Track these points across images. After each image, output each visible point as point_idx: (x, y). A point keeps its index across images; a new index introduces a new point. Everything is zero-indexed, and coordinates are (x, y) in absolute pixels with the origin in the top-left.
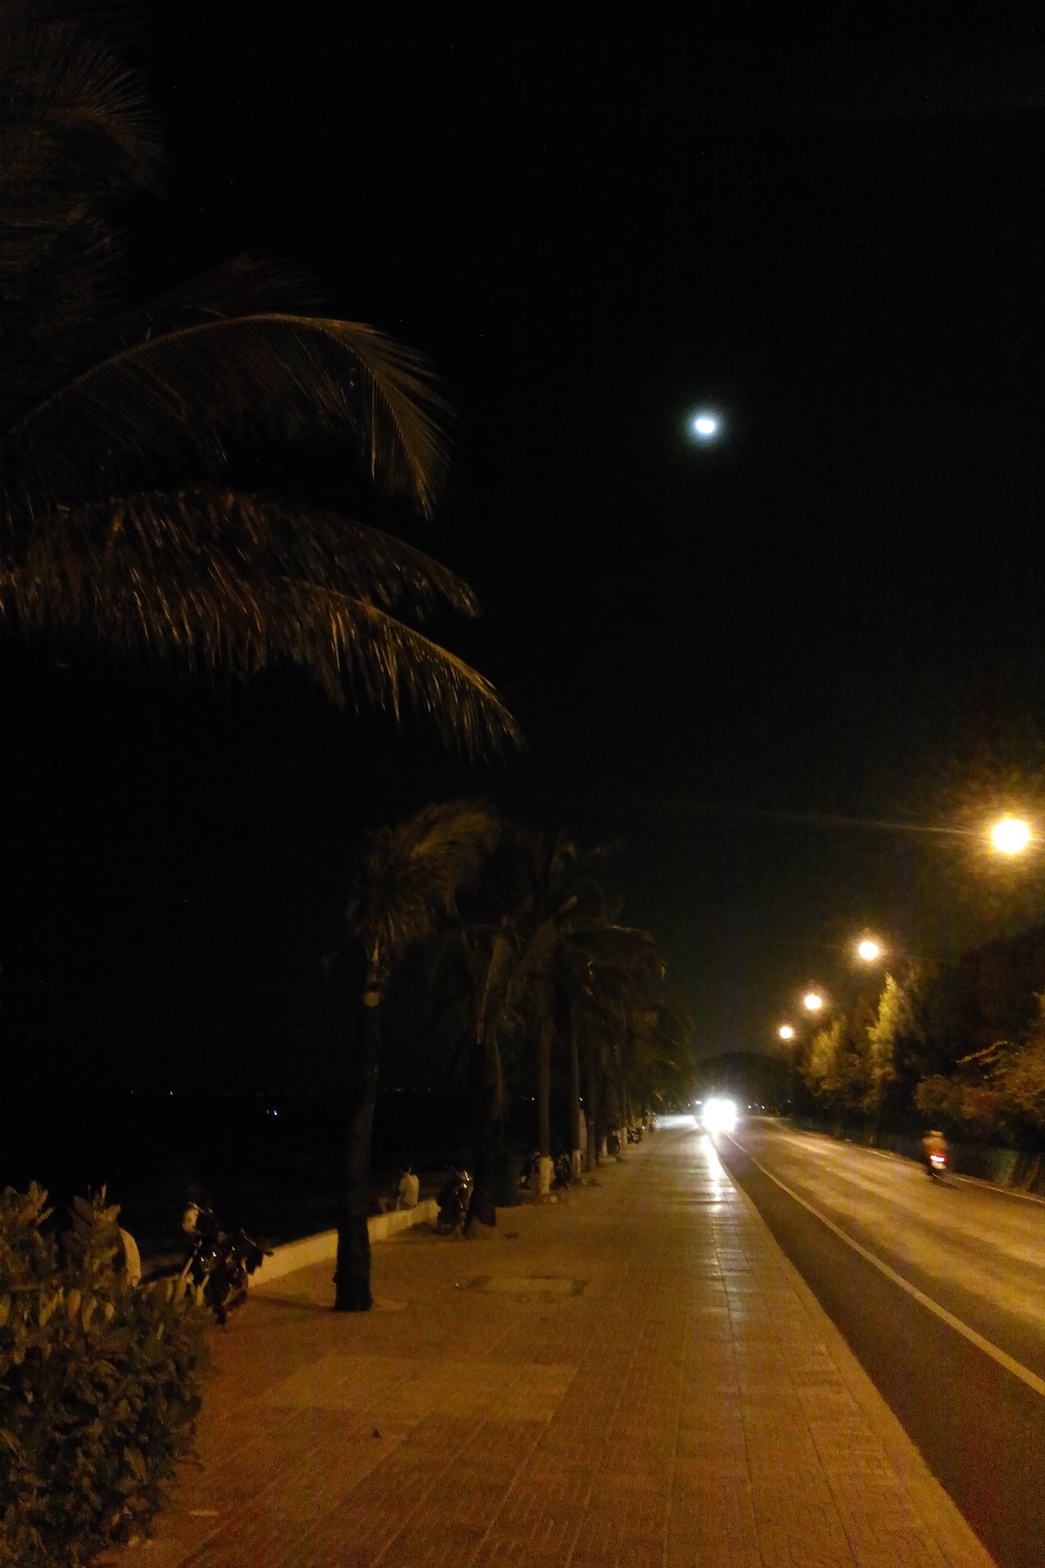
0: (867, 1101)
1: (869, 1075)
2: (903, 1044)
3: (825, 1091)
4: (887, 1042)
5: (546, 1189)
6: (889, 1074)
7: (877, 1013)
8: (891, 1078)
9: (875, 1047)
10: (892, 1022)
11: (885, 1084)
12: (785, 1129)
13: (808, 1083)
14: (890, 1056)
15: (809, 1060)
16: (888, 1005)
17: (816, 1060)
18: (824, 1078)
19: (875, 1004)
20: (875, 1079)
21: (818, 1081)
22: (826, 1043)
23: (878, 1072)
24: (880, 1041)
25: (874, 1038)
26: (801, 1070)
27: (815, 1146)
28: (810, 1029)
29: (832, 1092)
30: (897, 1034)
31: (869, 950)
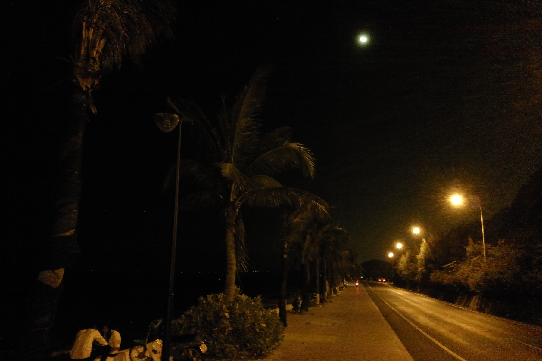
0: (416, 278)
1: (417, 270)
2: (428, 260)
3: (403, 275)
4: (422, 260)
5: (318, 303)
6: (423, 270)
7: (420, 250)
8: (424, 271)
9: (419, 261)
10: (424, 254)
11: (422, 273)
12: (390, 287)
13: (398, 272)
14: (424, 264)
15: (398, 264)
16: (423, 248)
17: (400, 264)
18: (403, 271)
19: (419, 247)
20: (418, 271)
21: (401, 271)
22: (404, 259)
23: (420, 269)
24: (420, 259)
25: (418, 258)
26: (396, 268)
27: (400, 292)
28: (399, 254)
29: (407, 275)
30: (425, 257)
31: (416, 230)
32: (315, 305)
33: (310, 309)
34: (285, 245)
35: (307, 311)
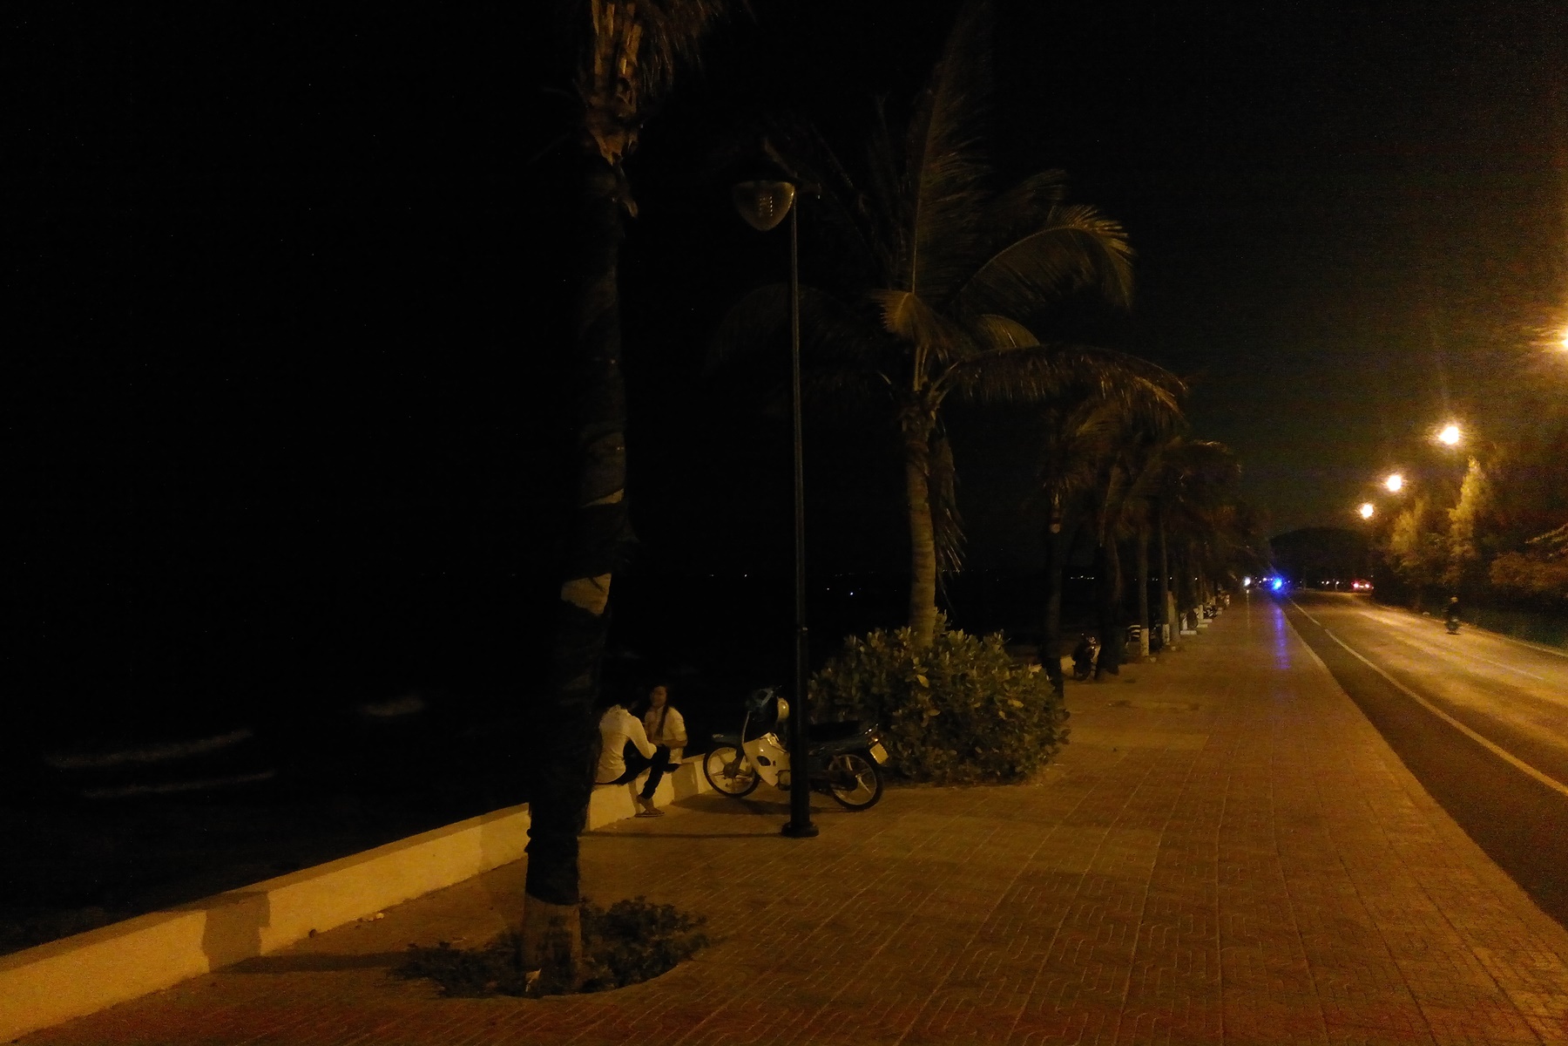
0: (1446, 577)
1: (1448, 551)
2: (1483, 523)
3: (1405, 567)
4: (1466, 521)
5: (1146, 652)
6: (1466, 551)
7: (1460, 493)
8: (1472, 554)
9: (1455, 527)
10: (1473, 504)
11: (1464, 562)
12: (1361, 603)
13: (1388, 560)
14: (1470, 535)
15: (1389, 537)
16: (1469, 487)
17: (1396, 538)
18: (1404, 556)
19: (1457, 486)
20: (1454, 557)
21: (1398, 559)
22: (1407, 522)
23: (1457, 550)
24: (1460, 521)
25: (1454, 519)
26: (1380, 548)
27: (1391, 619)
28: (1391, 509)
29: (1414, 569)
30: (1476, 515)
31: (1450, 435)
32: (1136, 658)
33: (1122, 668)
34: (1054, 499)
35: (1115, 672)
